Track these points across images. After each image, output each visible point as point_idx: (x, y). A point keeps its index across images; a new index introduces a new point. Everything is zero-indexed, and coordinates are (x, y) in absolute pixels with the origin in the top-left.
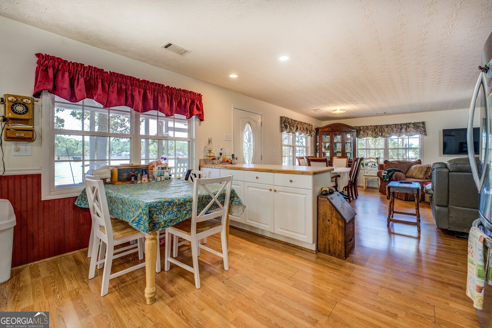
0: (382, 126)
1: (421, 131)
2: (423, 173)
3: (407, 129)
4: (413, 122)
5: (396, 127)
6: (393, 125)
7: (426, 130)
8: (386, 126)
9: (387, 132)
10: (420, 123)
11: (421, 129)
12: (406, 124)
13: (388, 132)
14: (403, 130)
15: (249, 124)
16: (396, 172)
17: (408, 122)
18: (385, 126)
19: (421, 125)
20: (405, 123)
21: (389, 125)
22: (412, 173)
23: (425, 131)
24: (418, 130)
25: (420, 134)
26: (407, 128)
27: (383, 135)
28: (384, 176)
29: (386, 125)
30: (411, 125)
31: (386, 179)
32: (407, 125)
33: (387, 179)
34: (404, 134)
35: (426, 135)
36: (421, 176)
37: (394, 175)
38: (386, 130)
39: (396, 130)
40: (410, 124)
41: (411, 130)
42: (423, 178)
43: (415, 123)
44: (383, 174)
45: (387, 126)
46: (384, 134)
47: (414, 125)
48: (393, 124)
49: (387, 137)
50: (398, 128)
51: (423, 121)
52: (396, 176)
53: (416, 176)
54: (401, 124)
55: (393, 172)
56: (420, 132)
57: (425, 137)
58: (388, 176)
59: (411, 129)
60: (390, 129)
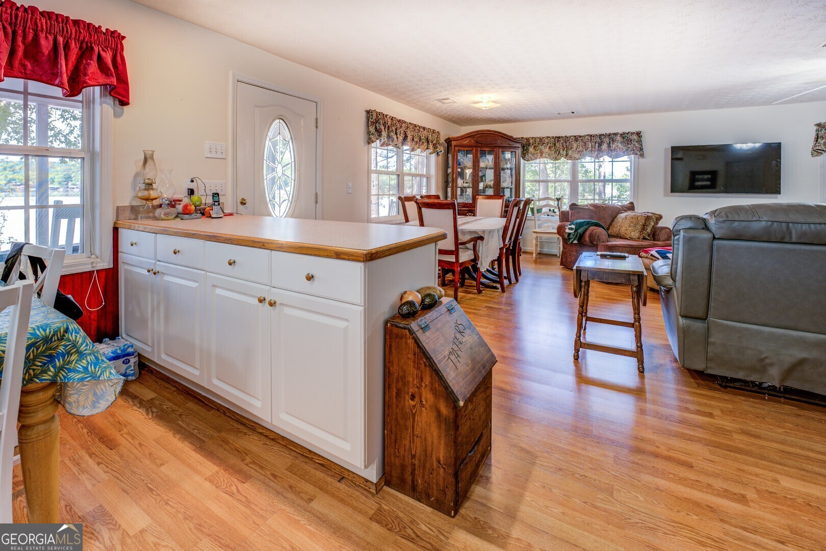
0: (568, 138)
1: (635, 148)
2: (639, 227)
3: (611, 145)
4: (620, 132)
5: (591, 140)
6: (587, 137)
7: (644, 147)
8: (574, 138)
9: (576, 149)
10: (633, 133)
11: (634, 145)
12: (609, 135)
13: (578, 150)
14: (605, 146)
15: (281, 121)
16: (592, 228)
17: (612, 132)
18: (572, 137)
19: (635, 137)
20: (608, 133)
21: (580, 137)
22: (619, 228)
23: (641, 149)
24: (630, 146)
25: (633, 154)
26: (611, 143)
27: (570, 154)
28: (569, 234)
29: (575, 136)
30: (618, 138)
31: (573, 241)
32: (612, 137)
33: (574, 240)
34: (606, 153)
35: (642, 155)
36: (635, 234)
37: (588, 233)
38: (575, 145)
39: (592, 146)
40: (616, 134)
41: (617, 146)
42: (639, 238)
43: (624, 133)
44: (567, 231)
45: (576, 138)
46: (570, 152)
47: (623, 138)
48: (587, 135)
49: (575, 159)
50: (595, 143)
51: (638, 130)
52: (591, 236)
53: (625, 233)
54: (600, 136)
55: (586, 227)
56: (634, 150)
57: (641, 160)
58: (576, 234)
59: (618, 144)
60: (581, 144)
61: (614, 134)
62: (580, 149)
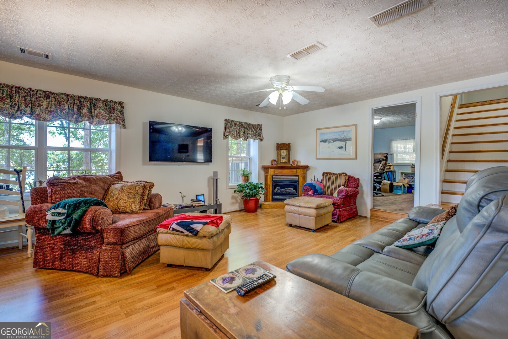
0: (33, 91)
1: (118, 118)
2: (138, 198)
3: (93, 111)
4: (103, 99)
5: (68, 101)
6: (61, 96)
7: (125, 118)
8: (43, 94)
9: (47, 108)
10: (115, 103)
11: (117, 114)
12: (90, 99)
13: (49, 109)
14: (85, 111)
16: (93, 208)
17: (94, 96)
18: (41, 92)
19: (118, 106)
20: (89, 96)
21: (53, 94)
22: (116, 201)
23: (123, 120)
24: (113, 115)
25: (116, 123)
26: (93, 108)
27: (37, 113)
28: (54, 222)
29: (45, 92)
30: (101, 104)
31: (61, 232)
32: (93, 103)
33: (64, 229)
34: (86, 119)
35: (124, 126)
36: (135, 206)
37: (88, 217)
38: (45, 103)
39: (69, 108)
40: (98, 100)
41: (100, 113)
42: (139, 210)
43: (107, 101)
44: (49, 217)
45: (47, 95)
46: (38, 111)
47: (106, 105)
48: (62, 94)
49: (45, 119)
50: (74, 105)
51: (121, 100)
52: (93, 220)
53: (125, 207)
54: (79, 98)
55: (84, 208)
56: (117, 119)
57: (123, 130)
58: (68, 221)
59: (100, 111)
60: (53, 102)
61: (95, 99)
62: (52, 109)
